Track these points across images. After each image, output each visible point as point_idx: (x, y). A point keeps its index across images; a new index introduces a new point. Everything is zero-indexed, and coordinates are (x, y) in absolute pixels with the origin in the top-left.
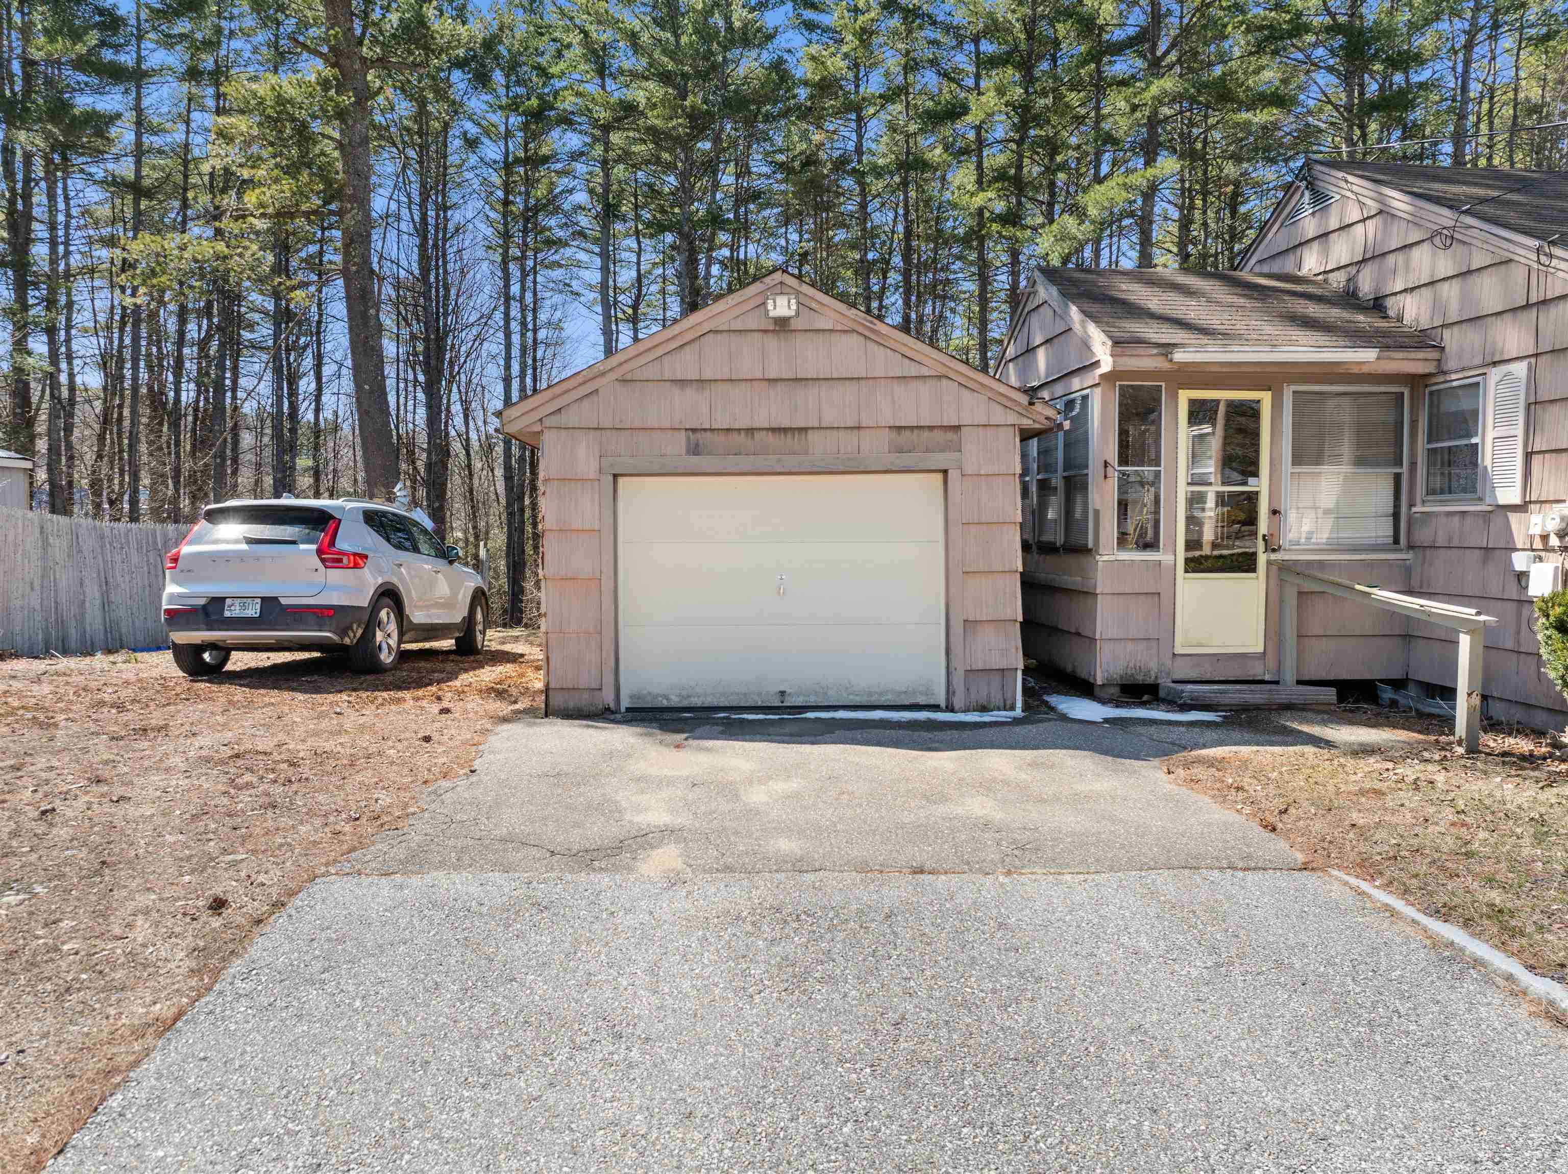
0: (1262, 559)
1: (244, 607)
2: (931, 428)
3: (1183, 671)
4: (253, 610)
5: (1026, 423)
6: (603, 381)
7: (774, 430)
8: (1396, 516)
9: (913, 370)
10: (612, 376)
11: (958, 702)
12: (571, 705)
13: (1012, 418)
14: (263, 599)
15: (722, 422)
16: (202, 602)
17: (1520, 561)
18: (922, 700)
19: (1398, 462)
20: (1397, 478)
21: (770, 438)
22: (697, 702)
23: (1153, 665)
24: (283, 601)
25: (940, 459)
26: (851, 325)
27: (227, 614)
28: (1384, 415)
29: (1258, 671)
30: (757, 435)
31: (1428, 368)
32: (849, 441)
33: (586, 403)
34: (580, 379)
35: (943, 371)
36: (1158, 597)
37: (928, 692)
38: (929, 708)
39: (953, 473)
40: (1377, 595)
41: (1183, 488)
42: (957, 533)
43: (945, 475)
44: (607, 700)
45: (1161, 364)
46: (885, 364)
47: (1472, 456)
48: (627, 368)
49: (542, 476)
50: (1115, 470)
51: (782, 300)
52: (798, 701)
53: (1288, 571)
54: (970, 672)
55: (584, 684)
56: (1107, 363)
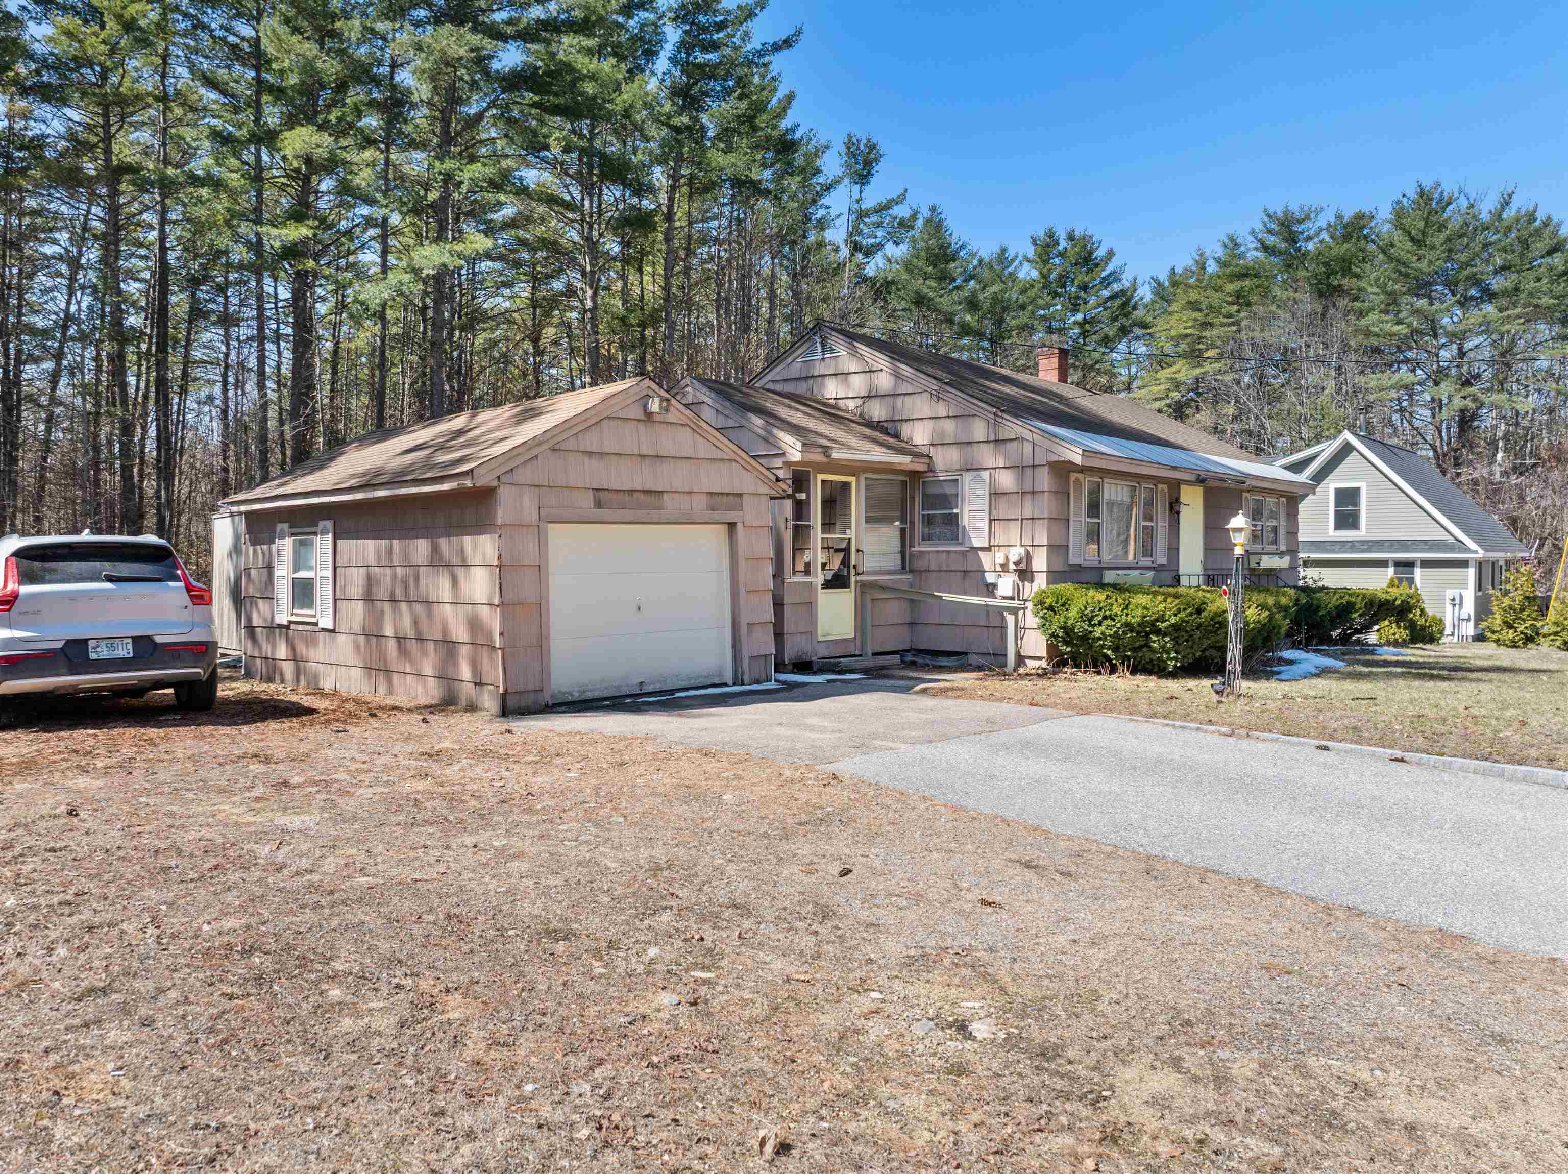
0: (853, 579)
1: (111, 647)
2: (728, 494)
3: (823, 652)
4: (125, 651)
5: (774, 493)
6: (541, 449)
7: (645, 492)
8: (903, 553)
9: (719, 455)
10: (545, 446)
11: (746, 679)
12: (523, 704)
13: (764, 489)
14: (134, 639)
15: (616, 485)
16: (59, 645)
17: (990, 578)
18: (717, 680)
19: (904, 521)
20: (903, 532)
21: (642, 497)
22: (589, 695)
23: (809, 649)
24: (158, 640)
25: (731, 516)
26: (687, 422)
27: (93, 656)
28: (896, 492)
29: (853, 650)
30: (636, 495)
31: (922, 468)
32: (686, 501)
33: (529, 466)
34: (527, 446)
35: (733, 456)
36: (810, 605)
37: (720, 675)
38: (725, 685)
39: (739, 526)
40: (947, 596)
41: (820, 536)
42: (742, 565)
43: (732, 526)
44: (547, 698)
45: (824, 459)
46: (704, 450)
47: (953, 521)
48: (556, 440)
49: (499, 522)
50: (791, 523)
51: (657, 400)
52: (650, 689)
53: (864, 587)
54: (751, 658)
55: (531, 687)
56: (795, 455)
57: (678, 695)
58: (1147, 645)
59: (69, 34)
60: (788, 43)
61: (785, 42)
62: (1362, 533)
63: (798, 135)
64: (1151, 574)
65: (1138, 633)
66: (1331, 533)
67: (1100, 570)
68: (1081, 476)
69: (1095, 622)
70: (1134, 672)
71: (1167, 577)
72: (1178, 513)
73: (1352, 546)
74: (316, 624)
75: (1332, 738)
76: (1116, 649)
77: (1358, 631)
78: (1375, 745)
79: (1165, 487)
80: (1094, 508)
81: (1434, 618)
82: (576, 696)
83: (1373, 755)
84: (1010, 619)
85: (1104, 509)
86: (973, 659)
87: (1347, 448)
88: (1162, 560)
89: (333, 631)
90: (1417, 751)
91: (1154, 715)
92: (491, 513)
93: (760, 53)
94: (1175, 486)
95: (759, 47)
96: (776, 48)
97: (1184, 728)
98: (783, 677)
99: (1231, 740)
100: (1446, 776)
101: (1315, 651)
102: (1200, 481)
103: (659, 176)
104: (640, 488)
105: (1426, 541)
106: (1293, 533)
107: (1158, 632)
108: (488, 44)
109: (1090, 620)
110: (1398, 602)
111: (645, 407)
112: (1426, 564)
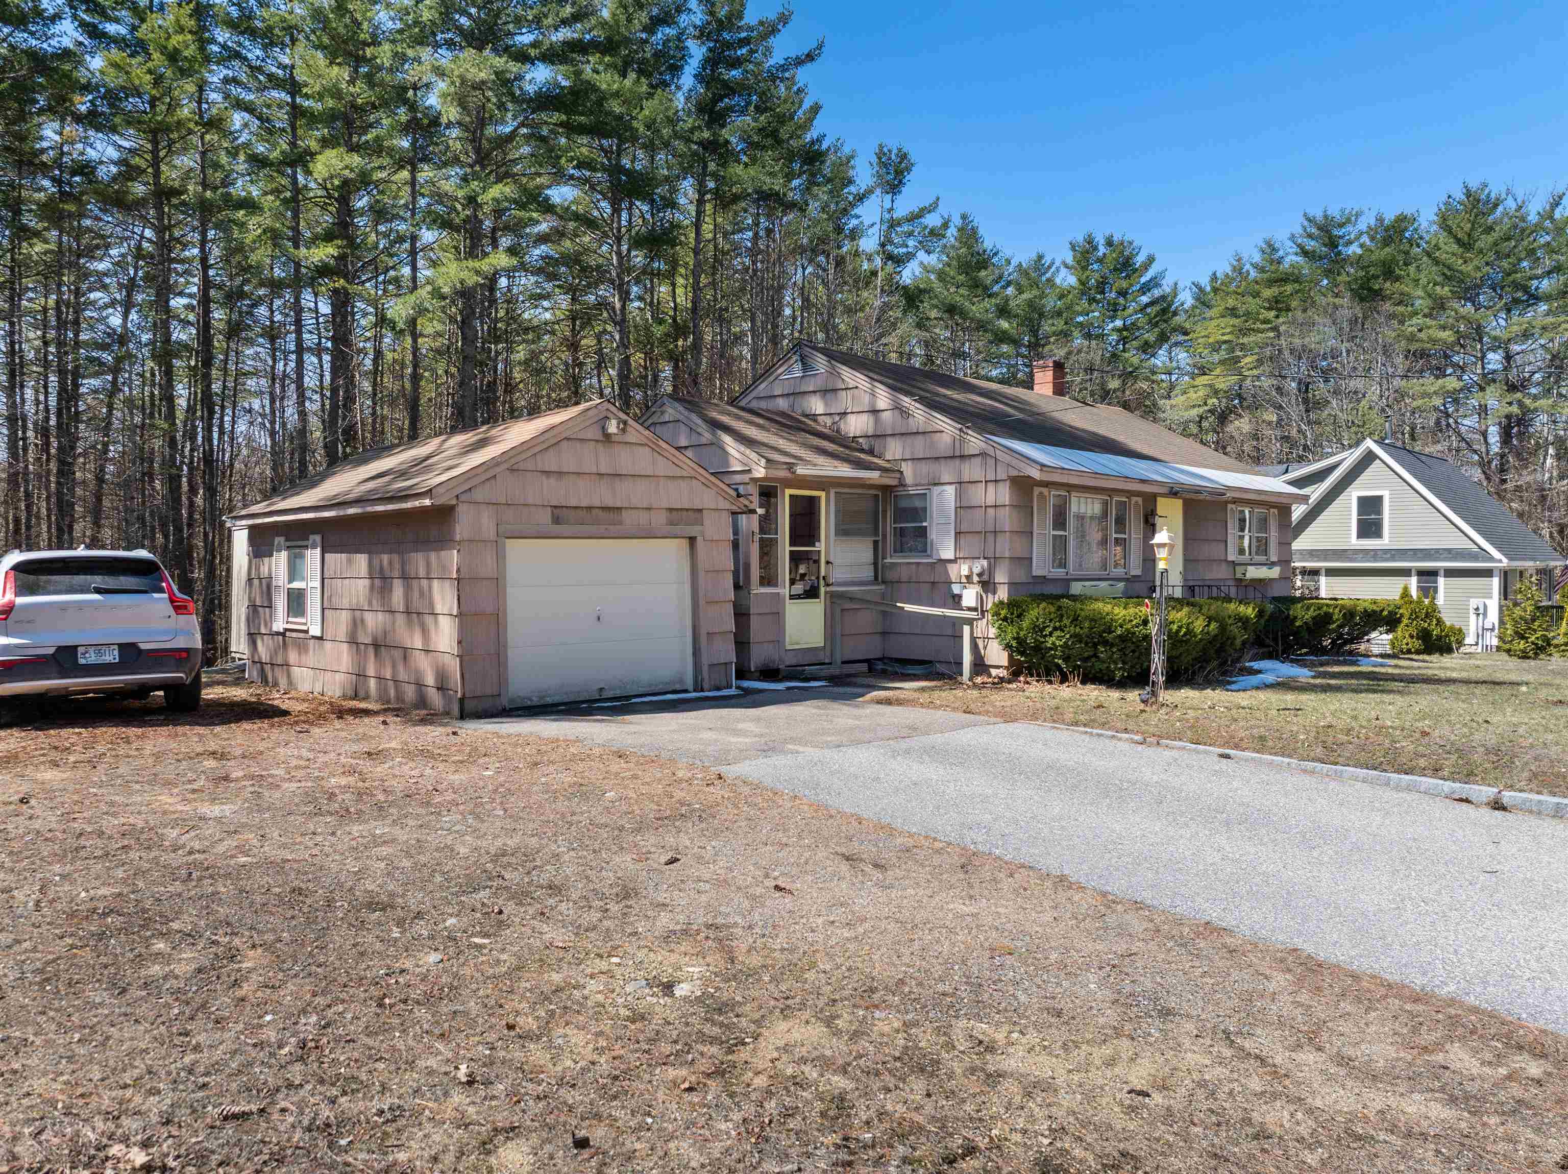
0: (823, 590)
1: (99, 653)
2: (687, 510)
3: (790, 660)
4: (112, 656)
5: (734, 508)
6: (498, 470)
7: (603, 508)
8: (875, 564)
9: (679, 472)
10: (504, 467)
11: (706, 686)
12: (480, 709)
13: (727, 505)
14: (120, 645)
15: (573, 502)
16: (51, 651)
17: (956, 589)
18: (678, 687)
19: (877, 534)
20: (876, 543)
21: (600, 512)
22: (549, 700)
23: (777, 657)
24: (143, 646)
25: (693, 531)
26: (645, 441)
27: (82, 661)
28: (868, 506)
29: (821, 658)
30: (594, 512)
31: (894, 482)
32: (643, 517)
33: (488, 485)
35: (693, 474)
36: (778, 616)
37: (681, 681)
38: (686, 691)
39: (699, 539)
40: (909, 607)
41: (788, 548)
42: (702, 577)
43: (692, 540)
44: (504, 702)
45: (789, 475)
46: (663, 467)
47: (922, 533)
48: (513, 461)
49: (458, 538)
50: (757, 537)
51: (614, 422)
52: (610, 694)
53: (833, 597)
54: (711, 666)
55: (489, 691)
56: (760, 472)
57: (632, 701)
58: (1095, 656)
59: (115, 65)
60: (810, 57)
61: (808, 55)
62: (1385, 541)
63: (825, 146)
64: (1121, 585)
65: (1086, 644)
66: (1354, 541)
67: (1067, 582)
68: (1045, 491)
69: (1047, 632)
70: (1084, 682)
71: (1142, 588)
72: (1154, 525)
73: (1375, 554)
74: (306, 632)
75: (1236, 747)
76: (1066, 659)
77: (1351, 641)
78: (1276, 754)
79: (1140, 500)
80: (1060, 521)
81: (1452, 628)
82: (536, 701)
83: (1271, 763)
84: (966, 629)
85: (1071, 523)
86: (941, 668)
87: (1370, 457)
88: (1136, 570)
89: (321, 638)
90: (1313, 760)
91: (1076, 724)
92: (451, 532)
93: (783, 68)
94: (1150, 500)
95: (782, 63)
96: (799, 62)
97: (1099, 735)
98: (746, 684)
99: (1140, 748)
100: (1332, 785)
101: (1292, 661)
102: (1173, 493)
103: (687, 188)
104: (598, 504)
105: (1449, 551)
106: (1285, 545)
107: (1106, 643)
108: (514, 67)
109: (1042, 630)
110: (1385, 613)
111: (603, 428)
112: (1450, 573)
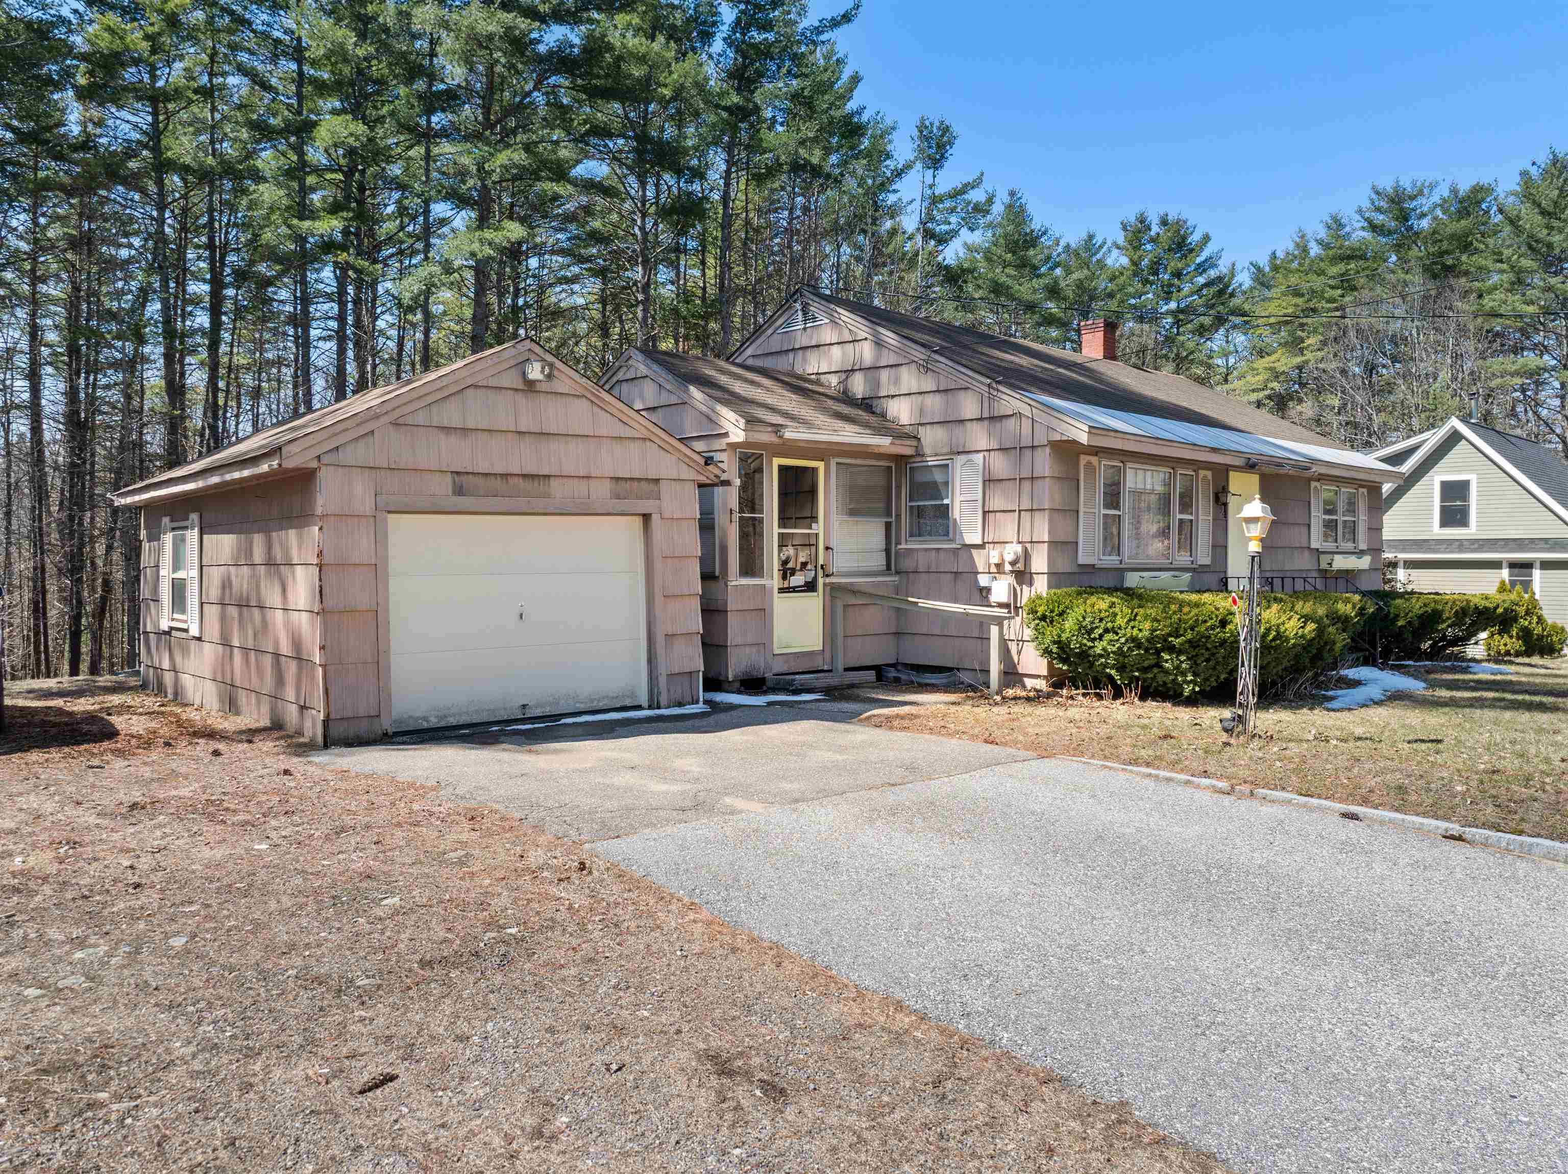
0: (821, 581)
2: (639, 480)
3: (779, 666)
5: (703, 479)
6: (378, 423)
7: (524, 476)
8: (888, 551)
9: (626, 432)
10: (385, 420)
11: (663, 702)
12: (352, 734)
13: (693, 475)
15: (483, 467)
17: (983, 581)
18: (628, 702)
19: (889, 514)
20: (888, 526)
21: (521, 482)
22: (452, 721)
23: (762, 664)
25: (645, 506)
26: (580, 391)
28: (879, 480)
29: (819, 663)
30: (513, 481)
31: (909, 451)
32: (581, 488)
33: (361, 443)
34: (358, 420)
35: (646, 434)
36: (763, 613)
37: (633, 695)
38: (639, 707)
39: (655, 517)
40: (924, 603)
41: (776, 530)
42: (658, 565)
43: (646, 517)
44: (386, 724)
45: (773, 439)
46: (607, 426)
47: (944, 511)
48: (397, 414)
49: (319, 511)
50: (736, 516)
51: (537, 366)
52: (538, 712)
53: (835, 590)
54: (671, 676)
55: (362, 712)
56: (737, 435)
57: (563, 721)
58: (1158, 665)
59: (109, 29)
60: (847, 18)
61: (844, 16)
62: (1472, 531)
63: (865, 118)
64: (1187, 576)
65: (1147, 650)
66: (1437, 531)
67: (1120, 572)
68: (1094, 460)
69: (1095, 635)
70: (1143, 698)
71: (1212, 580)
72: (1225, 505)
73: (1460, 545)
74: (186, 631)
75: (1365, 802)
76: (1121, 668)
77: (1455, 642)
78: (1425, 814)
79: (1209, 474)
80: (1113, 498)
81: (1554, 626)
82: (434, 722)
83: (1419, 829)
84: (994, 630)
85: (1126, 501)
86: (965, 677)
87: (1455, 438)
88: (1204, 559)
89: (199, 639)
90: (1484, 826)
91: (1135, 762)
92: (311, 502)
93: (818, 31)
94: (1222, 473)
95: (817, 24)
96: (835, 23)
97: (1169, 780)
98: (721, 697)
99: (1227, 800)
100: (1522, 867)
101: (1393, 668)
102: (1250, 466)
104: (517, 471)
105: (1546, 540)
106: (1376, 529)
107: (1171, 649)
109: (1089, 632)
110: (1500, 610)
111: (524, 374)
112: (1546, 565)
